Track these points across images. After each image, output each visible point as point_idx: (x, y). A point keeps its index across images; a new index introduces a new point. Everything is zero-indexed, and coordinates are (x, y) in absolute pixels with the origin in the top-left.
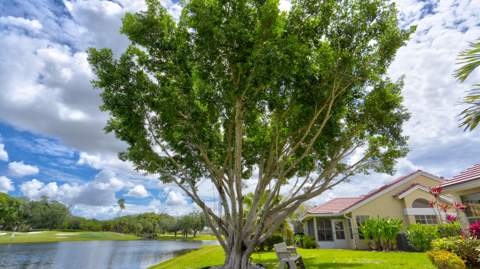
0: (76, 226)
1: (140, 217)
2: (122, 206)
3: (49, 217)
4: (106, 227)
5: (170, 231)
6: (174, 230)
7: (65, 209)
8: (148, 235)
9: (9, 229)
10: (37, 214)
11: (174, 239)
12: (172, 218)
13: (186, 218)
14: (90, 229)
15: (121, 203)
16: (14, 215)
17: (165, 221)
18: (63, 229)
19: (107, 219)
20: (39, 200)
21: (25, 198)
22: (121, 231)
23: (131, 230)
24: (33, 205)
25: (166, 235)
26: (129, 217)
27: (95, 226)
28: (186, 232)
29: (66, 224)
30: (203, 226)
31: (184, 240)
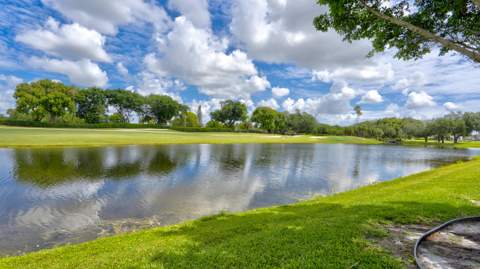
0: (323, 131)
1: (378, 122)
2: (359, 113)
3: (303, 125)
4: (347, 132)
5: (419, 136)
6: (425, 135)
7: (312, 118)
8: (389, 139)
9: (283, 134)
10: (296, 122)
11: (426, 145)
12: (419, 122)
13: (439, 121)
14: (334, 133)
15: (358, 110)
16: (283, 124)
17: (408, 126)
18: (315, 134)
19: (347, 125)
20: (294, 112)
21: (286, 112)
22: (362, 136)
23: (371, 135)
24: (292, 117)
25: (413, 140)
26: (368, 123)
27: (338, 132)
28: (441, 137)
29: (315, 129)
30: (469, 131)
31: (441, 147)
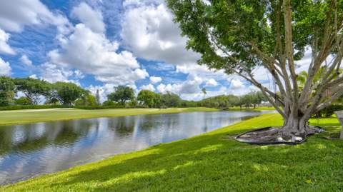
0: (185, 105)
1: (216, 98)
2: (205, 93)
3: (172, 101)
4: (199, 104)
5: (237, 105)
6: (240, 104)
7: (178, 97)
8: (223, 108)
9: (159, 108)
10: (167, 100)
11: (241, 110)
12: (236, 97)
13: (246, 96)
14: (192, 106)
15: (204, 90)
16: (159, 101)
17: (231, 99)
18: (179, 107)
19: (198, 100)
20: (166, 93)
21: (161, 93)
22: (207, 106)
23: (213, 106)
24: (165, 96)
25: (234, 107)
26: (210, 98)
27: (194, 104)
28: (247, 106)
29: (180, 104)
30: (260, 101)
31: (248, 111)
